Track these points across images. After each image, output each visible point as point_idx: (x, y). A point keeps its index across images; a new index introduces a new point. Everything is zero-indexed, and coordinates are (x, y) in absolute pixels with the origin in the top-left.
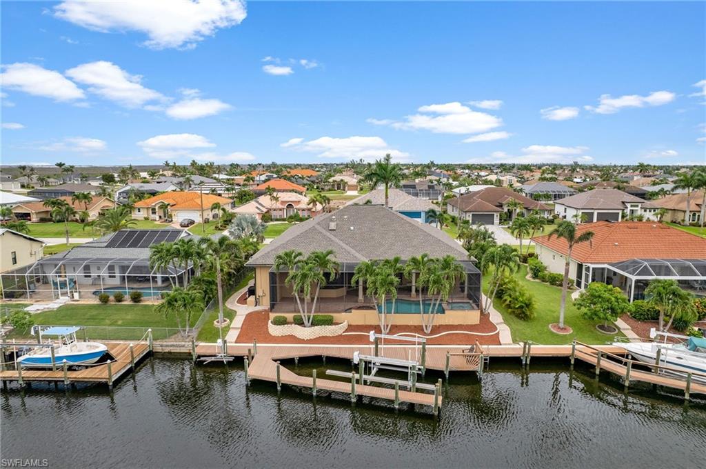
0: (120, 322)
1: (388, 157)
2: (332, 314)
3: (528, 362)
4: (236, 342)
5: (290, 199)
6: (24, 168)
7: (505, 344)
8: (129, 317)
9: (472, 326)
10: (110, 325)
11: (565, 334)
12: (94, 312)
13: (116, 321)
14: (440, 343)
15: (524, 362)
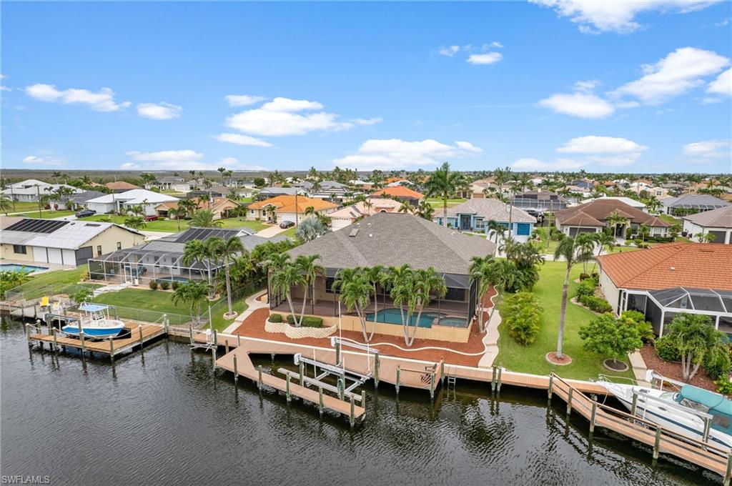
0: (154, 307)
1: (446, 166)
2: (322, 317)
3: (499, 389)
4: (232, 334)
5: (384, 206)
6: (193, 172)
7: (483, 367)
8: (164, 303)
9: (458, 344)
10: (146, 309)
11: (559, 364)
12: (142, 296)
13: (152, 306)
14: (413, 357)
15: (493, 389)
